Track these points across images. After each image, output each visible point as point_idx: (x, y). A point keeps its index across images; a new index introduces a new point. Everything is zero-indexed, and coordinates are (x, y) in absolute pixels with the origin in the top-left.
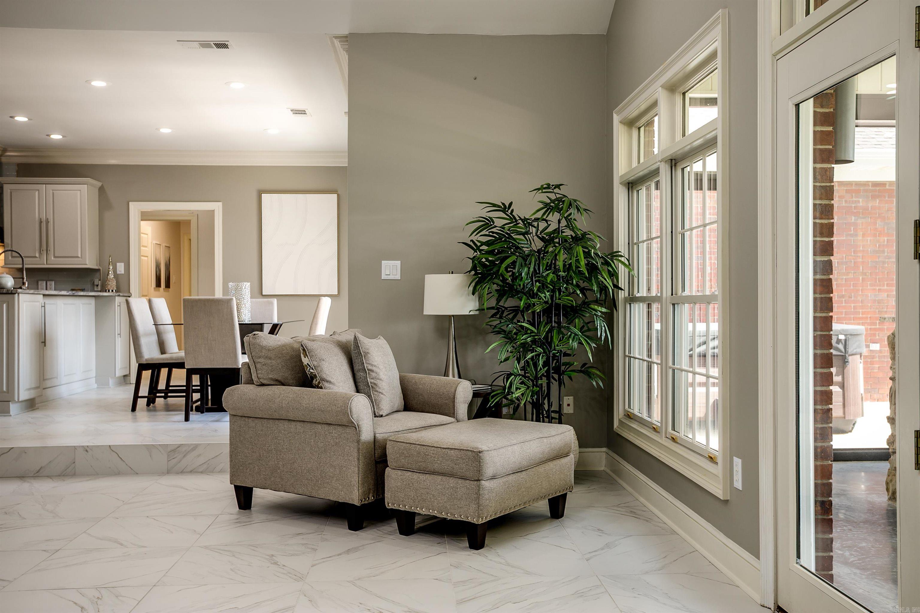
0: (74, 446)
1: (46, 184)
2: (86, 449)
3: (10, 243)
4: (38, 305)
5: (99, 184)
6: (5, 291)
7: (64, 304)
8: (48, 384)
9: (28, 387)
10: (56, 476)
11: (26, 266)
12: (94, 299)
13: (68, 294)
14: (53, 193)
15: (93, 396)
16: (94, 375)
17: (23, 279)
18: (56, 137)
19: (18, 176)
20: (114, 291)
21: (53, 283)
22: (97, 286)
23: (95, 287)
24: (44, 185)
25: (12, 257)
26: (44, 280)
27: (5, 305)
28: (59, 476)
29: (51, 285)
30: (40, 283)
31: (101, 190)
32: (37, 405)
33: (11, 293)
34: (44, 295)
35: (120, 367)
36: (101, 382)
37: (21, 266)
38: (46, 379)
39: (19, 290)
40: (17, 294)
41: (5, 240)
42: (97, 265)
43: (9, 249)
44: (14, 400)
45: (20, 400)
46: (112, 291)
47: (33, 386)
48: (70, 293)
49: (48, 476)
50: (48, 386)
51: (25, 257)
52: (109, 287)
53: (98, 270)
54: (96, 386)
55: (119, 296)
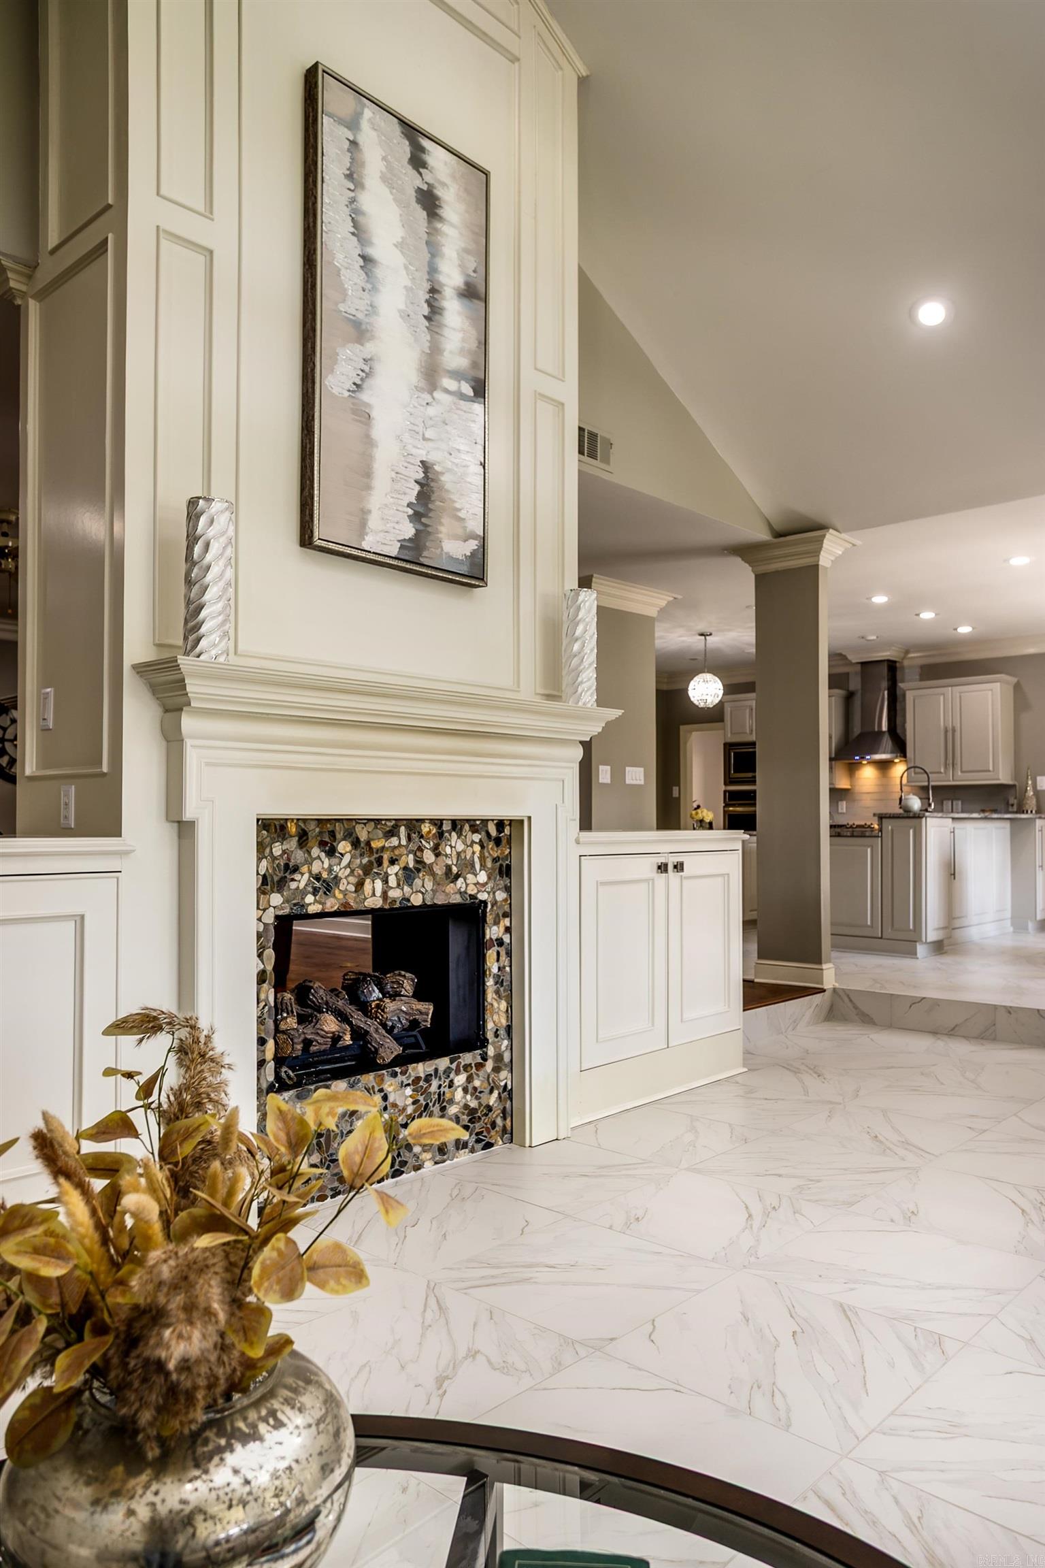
0: (995, 1005)
1: (952, 686)
2: (1009, 1010)
3: (913, 757)
4: (947, 830)
5: (1014, 680)
6: (911, 815)
7: (975, 829)
8: (957, 923)
9: (937, 926)
10: (974, 1038)
11: (932, 783)
12: (1008, 821)
13: (980, 816)
14: (960, 697)
15: (1008, 942)
16: (1010, 916)
17: (929, 799)
18: (964, 630)
19: (921, 679)
20: (1034, 812)
21: (960, 802)
22: (1012, 805)
23: (1010, 807)
24: (950, 688)
25: (915, 773)
26: (949, 799)
27: (911, 831)
28: (977, 1038)
29: (957, 805)
30: (945, 802)
31: (1017, 688)
32: (945, 948)
33: (918, 816)
34: (953, 819)
35: (1041, 908)
36: (1019, 925)
37: (926, 784)
38: (954, 918)
39: (927, 814)
40: (924, 819)
41: (908, 755)
42: (1012, 780)
43: (912, 765)
44: (921, 941)
45: (928, 940)
46: (1031, 812)
47: (942, 926)
48: (982, 815)
49: (964, 1037)
50: (957, 926)
51: (931, 773)
52: (1027, 806)
53: (1014, 786)
54: (1011, 929)
55: (1040, 818)
